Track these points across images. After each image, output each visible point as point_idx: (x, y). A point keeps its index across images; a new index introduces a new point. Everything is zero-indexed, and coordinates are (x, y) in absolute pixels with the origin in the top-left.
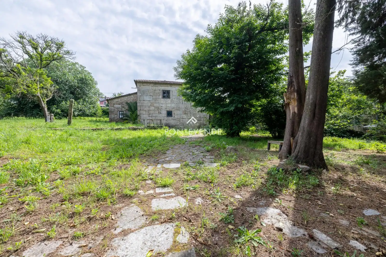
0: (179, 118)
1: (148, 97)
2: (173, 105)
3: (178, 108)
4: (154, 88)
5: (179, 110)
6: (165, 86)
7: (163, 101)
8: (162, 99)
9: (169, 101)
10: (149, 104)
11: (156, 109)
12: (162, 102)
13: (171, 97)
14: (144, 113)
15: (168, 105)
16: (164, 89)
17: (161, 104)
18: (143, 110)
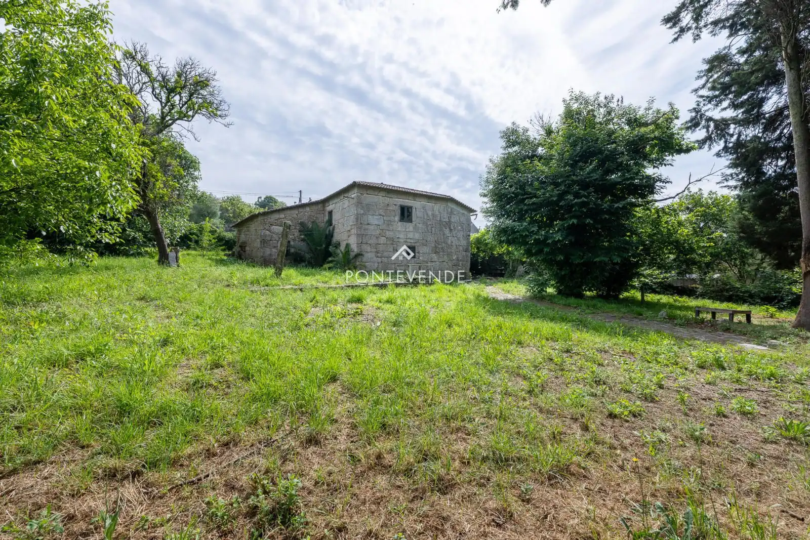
0: (425, 260)
1: (375, 217)
2: (417, 236)
3: (424, 241)
4: (387, 200)
5: (426, 245)
6: (403, 197)
7: (400, 226)
8: (400, 223)
9: (410, 227)
10: (378, 232)
11: (388, 242)
12: (399, 229)
13: (413, 220)
14: (369, 249)
15: (409, 236)
16: (403, 204)
17: (397, 234)
18: (367, 243)
